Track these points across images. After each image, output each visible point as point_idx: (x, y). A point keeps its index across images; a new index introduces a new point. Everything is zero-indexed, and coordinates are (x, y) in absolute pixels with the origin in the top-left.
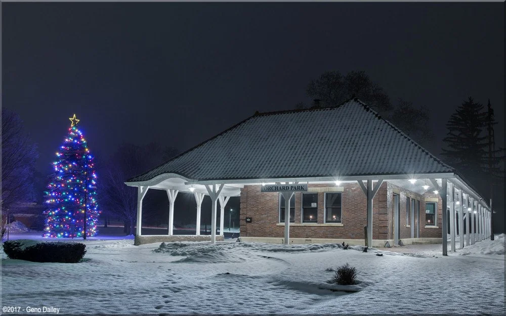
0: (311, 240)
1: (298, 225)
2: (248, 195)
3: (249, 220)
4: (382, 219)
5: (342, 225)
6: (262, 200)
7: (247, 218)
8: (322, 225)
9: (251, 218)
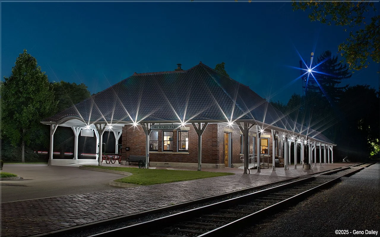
0: (168, 163)
1: (160, 153)
2: (127, 131)
3: (127, 149)
4: (214, 149)
5: (189, 154)
6: (137, 135)
7: (126, 148)
8: (175, 153)
9: (129, 148)
